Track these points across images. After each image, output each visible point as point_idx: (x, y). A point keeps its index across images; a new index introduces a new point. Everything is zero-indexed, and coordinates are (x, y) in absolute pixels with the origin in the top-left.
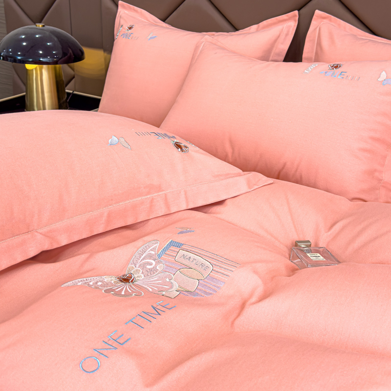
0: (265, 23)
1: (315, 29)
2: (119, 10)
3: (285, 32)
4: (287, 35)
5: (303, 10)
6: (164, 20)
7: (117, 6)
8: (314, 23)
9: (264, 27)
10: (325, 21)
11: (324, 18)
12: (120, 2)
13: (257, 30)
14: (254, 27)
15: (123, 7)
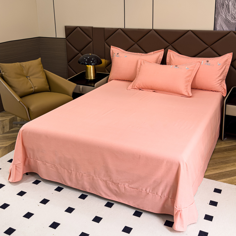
0: (155, 51)
1: (169, 54)
2: (111, 48)
3: (161, 54)
4: (162, 55)
5: (165, 50)
6: (126, 51)
7: (110, 47)
8: (168, 52)
9: (155, 53)
10: (171, 52)
11: (171, 51)
12: (111, 46)
13: (154, 53)
14: (152, 52)
15: (112, 47)
